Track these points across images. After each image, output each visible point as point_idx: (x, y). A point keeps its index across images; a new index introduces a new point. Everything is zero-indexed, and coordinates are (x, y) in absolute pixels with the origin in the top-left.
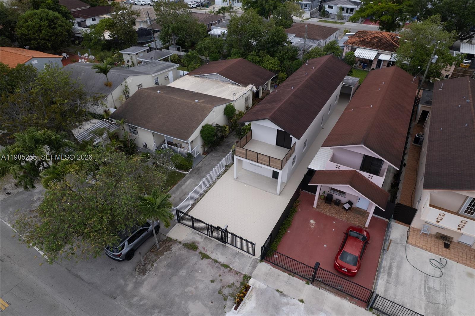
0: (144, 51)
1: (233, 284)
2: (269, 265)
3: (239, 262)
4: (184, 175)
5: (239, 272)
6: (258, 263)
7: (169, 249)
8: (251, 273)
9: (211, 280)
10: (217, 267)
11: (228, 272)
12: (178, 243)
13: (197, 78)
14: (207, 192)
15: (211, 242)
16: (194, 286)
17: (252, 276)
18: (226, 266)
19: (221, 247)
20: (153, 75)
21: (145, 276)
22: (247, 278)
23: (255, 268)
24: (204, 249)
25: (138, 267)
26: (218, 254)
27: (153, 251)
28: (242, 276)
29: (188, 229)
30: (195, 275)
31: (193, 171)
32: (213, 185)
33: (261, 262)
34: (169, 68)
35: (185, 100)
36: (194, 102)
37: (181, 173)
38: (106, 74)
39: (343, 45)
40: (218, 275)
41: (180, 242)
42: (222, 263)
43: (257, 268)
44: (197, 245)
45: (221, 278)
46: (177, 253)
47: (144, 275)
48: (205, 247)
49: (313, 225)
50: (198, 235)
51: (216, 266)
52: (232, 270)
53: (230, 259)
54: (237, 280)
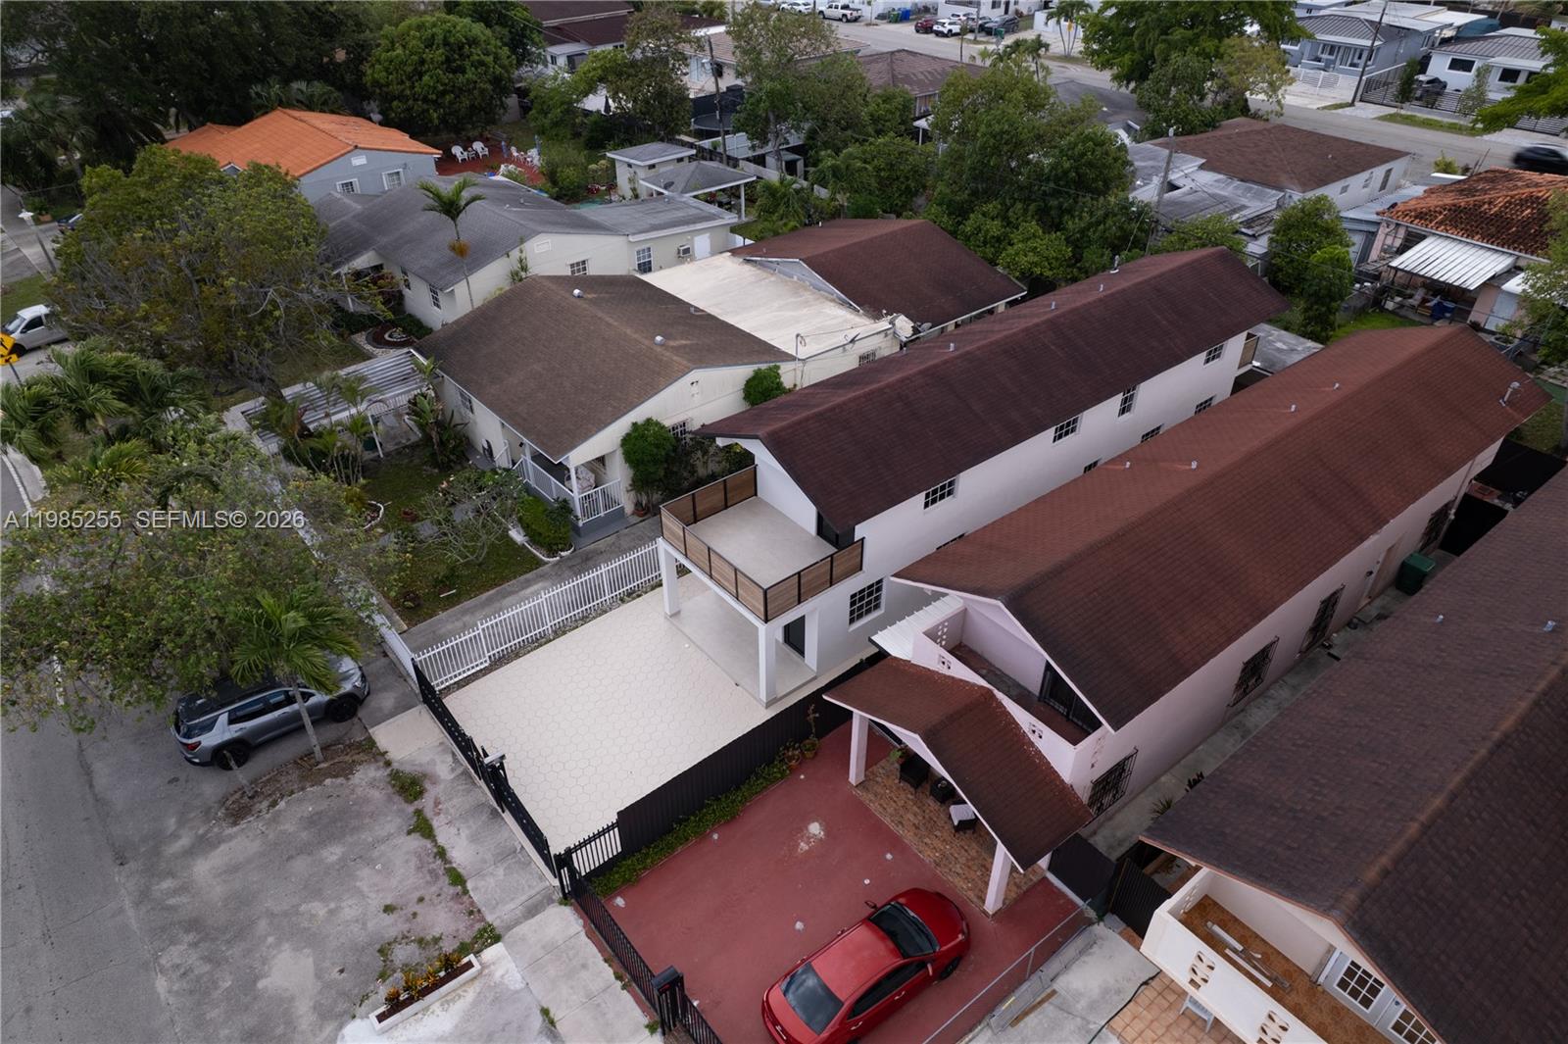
0: (680, 160)
1: (436, 940)
2: (581, 921)
3: (502, 877)
4: (539, 563)
5: (479, 911)
6: (553, 901)
7: (346, 771)
8: (509, 928)
9: (388, 902)
10: (431, 872)
11: (452, 899)
12: (381, 764)
13: (747, 267)
14: (564, 633)
15: (469, 791)
16: (332, 905)
17: (506, 938)
18: (457, 879)
19: (484, 817)
20: (631, 238)
21: (235, 829)
22: (491, 936)
23: (533, 916)
24: (437, 803)
25: (237, 796)
26: (465, 833)
27: (303, 763)
28: (479, 926)
29: (437, 730)
30: (358, 873)
31: (568, 558)
32: (594, 618)
33: (561, 904)
34: (694, 223)
35: (629, 331)
36: (647, 342)
37: (535, 555)
38: (454, 218)
39: (1374, 218)
40: (417, 895)
41: (388, 764)
42: (454, 865)
43: (538, 917)
44: (427, 785)
45: (418, 908)
46: (359, 791)
47: (235, 824)
48: (442, 799)
49: (808, 843)
50: (450, 759)
51: (433, 866)
52: (465, 898)
53: (484, 861)
54: (457, 930)
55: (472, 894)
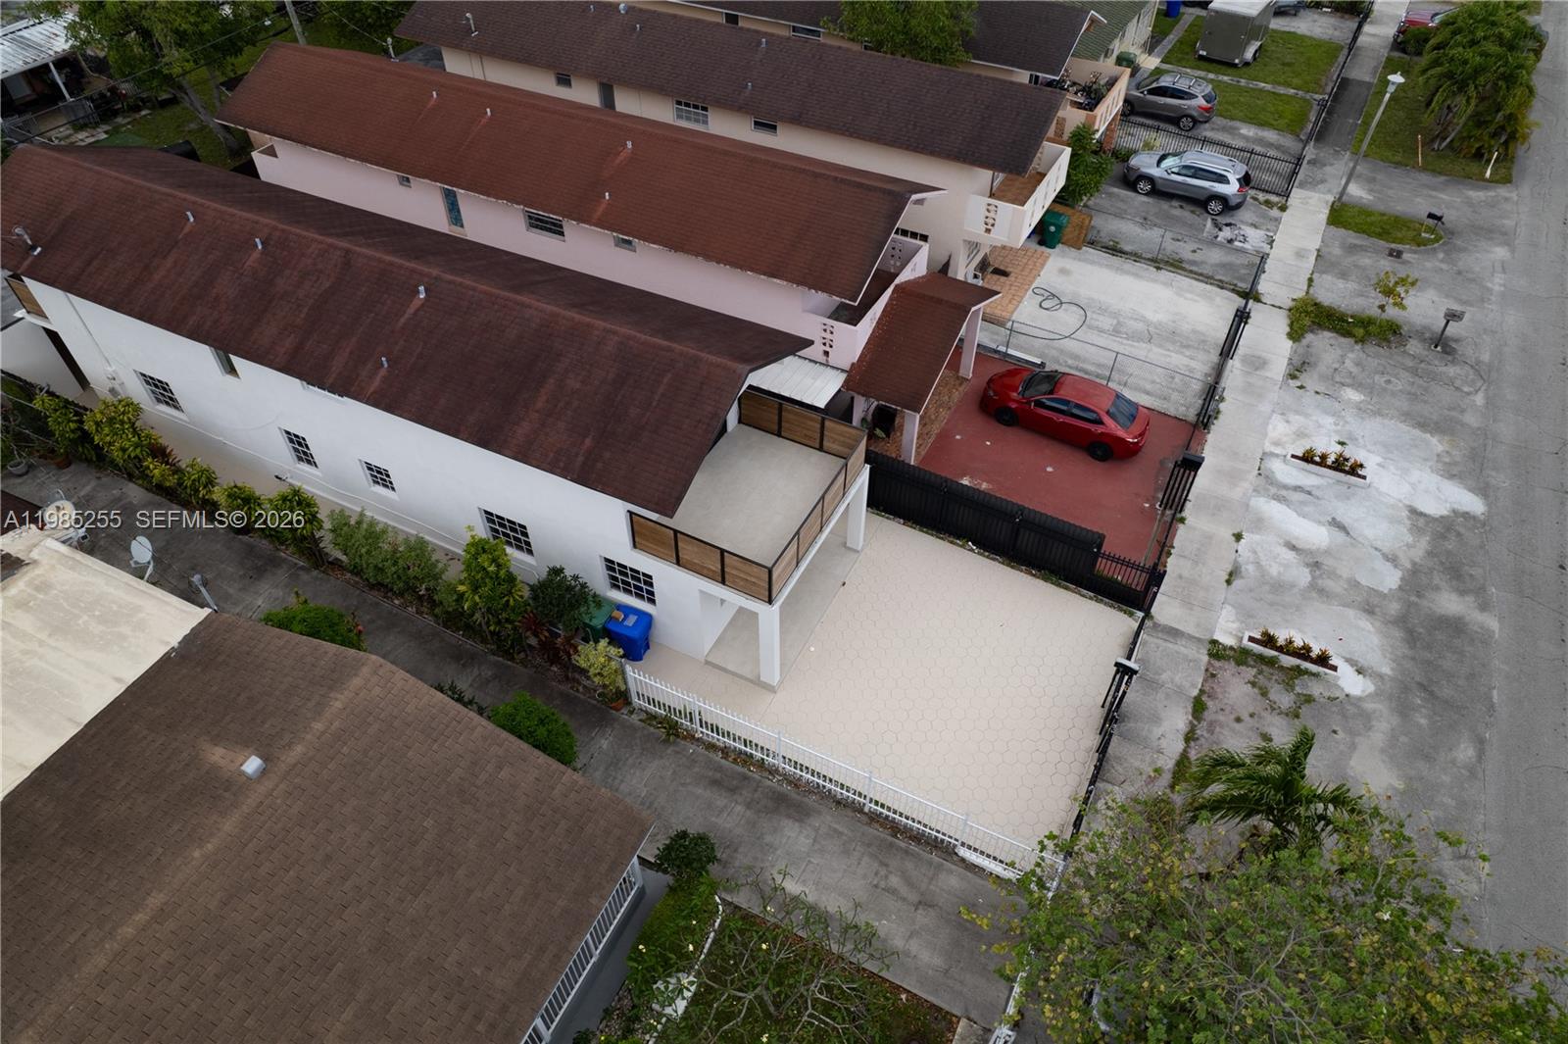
1: (1253, 684)
3: (1169, 673)
5: (1207, 670)
6: (1156, 623)
8: (1199, 640)
10: (1211, 732)
11: (1216, 698)
15: (1119, 757)
17: (1208, 637)
18: (1198, 707)
19: (1131, 725)
22: (1216, 651)
23: (1177, 630)
24: (1151, 780)
26: (1157, 731)
28: (1217, 664)
33: (1153, 616)
40: (1237, 726)
42: (1190, 718)
43: (1176, 626)
45: (1245, 716)
51: (1205, 735)
52: (1207, 689)
53: (1167, 695)
54: (1233, 675)
55: (1200, 686)
